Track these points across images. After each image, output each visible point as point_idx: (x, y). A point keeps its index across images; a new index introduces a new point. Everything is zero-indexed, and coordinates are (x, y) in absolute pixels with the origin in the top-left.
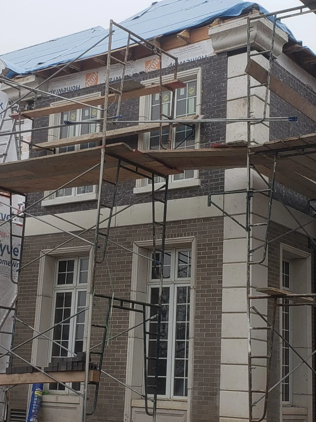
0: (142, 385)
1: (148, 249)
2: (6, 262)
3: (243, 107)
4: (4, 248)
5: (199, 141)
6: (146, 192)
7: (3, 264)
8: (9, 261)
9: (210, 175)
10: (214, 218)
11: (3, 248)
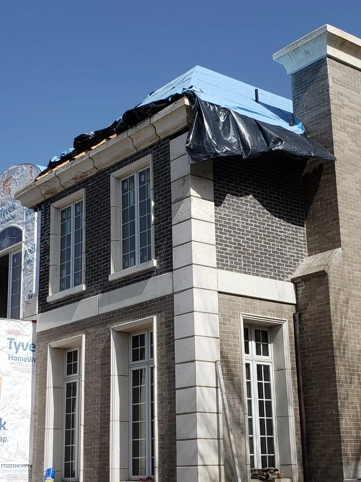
0: (128, 467)
1: (128, 333)
2: (22, 359)
3: (182, 187)
4: (19, 346)
5: (153, 224)
6: (124, 275)
7: (18, 360)
8: (25, 357)
9: (163, 255)
10: (167, 296)
11: (17, 346)
